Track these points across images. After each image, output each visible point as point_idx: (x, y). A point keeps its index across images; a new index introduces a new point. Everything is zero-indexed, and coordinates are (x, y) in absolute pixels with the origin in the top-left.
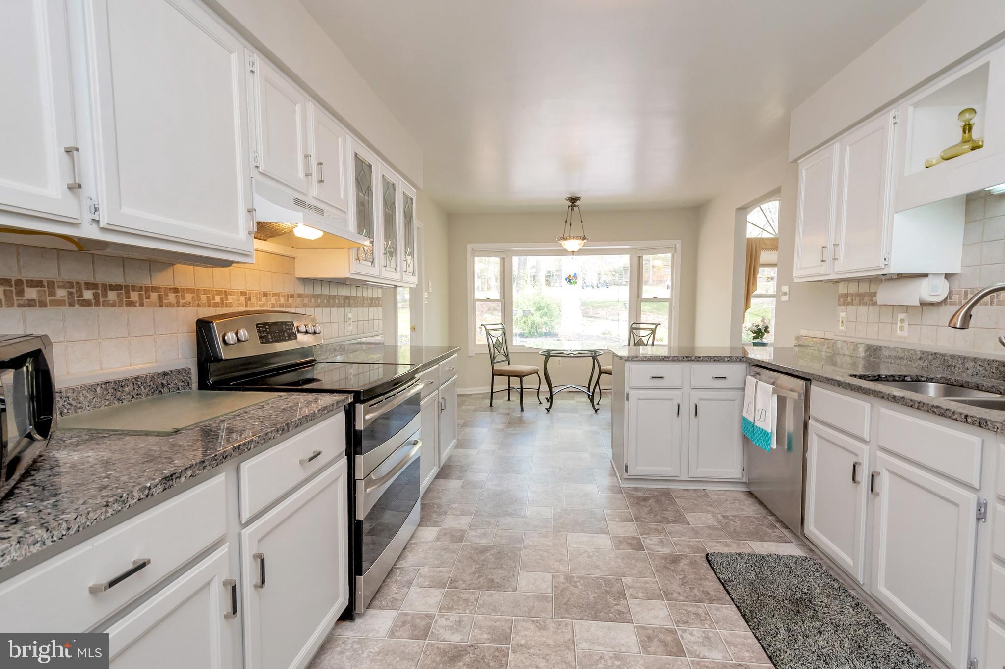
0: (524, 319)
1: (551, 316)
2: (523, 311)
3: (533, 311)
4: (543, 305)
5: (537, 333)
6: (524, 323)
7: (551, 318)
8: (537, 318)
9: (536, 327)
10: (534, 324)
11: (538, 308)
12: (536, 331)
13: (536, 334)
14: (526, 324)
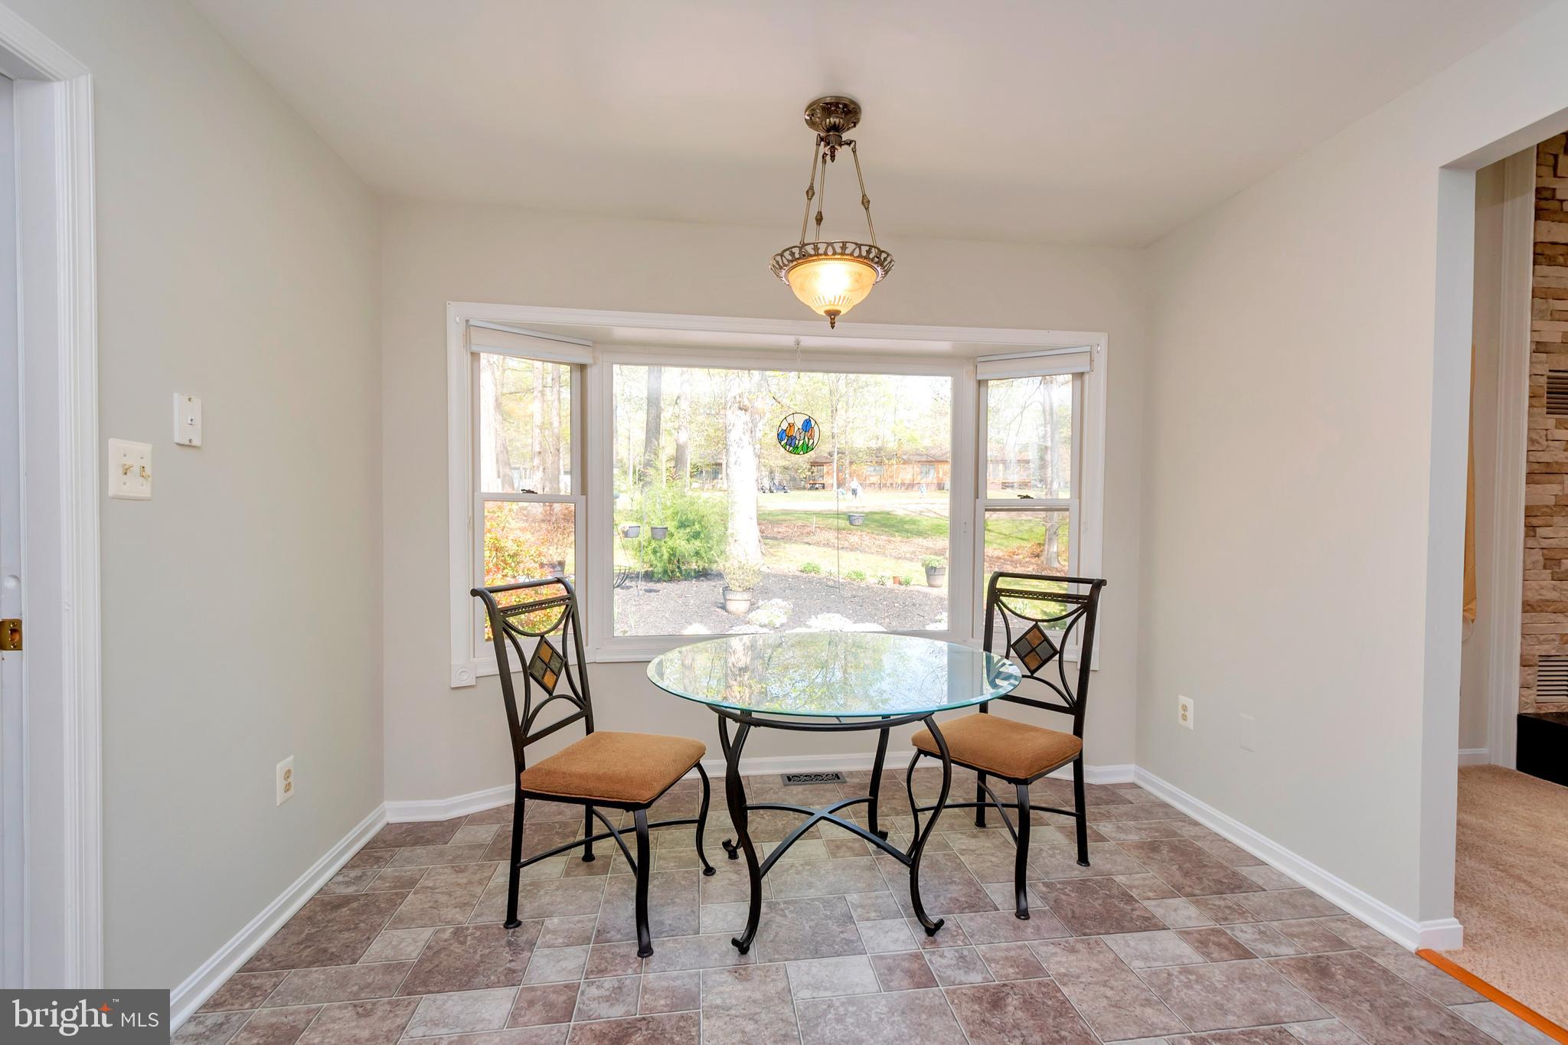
0: (654, 544)
1: (708, 538)
2: (652, 529)
3: (672, 529)
4: (691, 517)
5: (681, 572)
6: (655, 552)
7: (708, 542)
8: (680, 543)
9: (678, 562)
10: (674, 555)
11: (682, 523)
12: (679, 567)
13: (678, 574)
14: (658, 554)
